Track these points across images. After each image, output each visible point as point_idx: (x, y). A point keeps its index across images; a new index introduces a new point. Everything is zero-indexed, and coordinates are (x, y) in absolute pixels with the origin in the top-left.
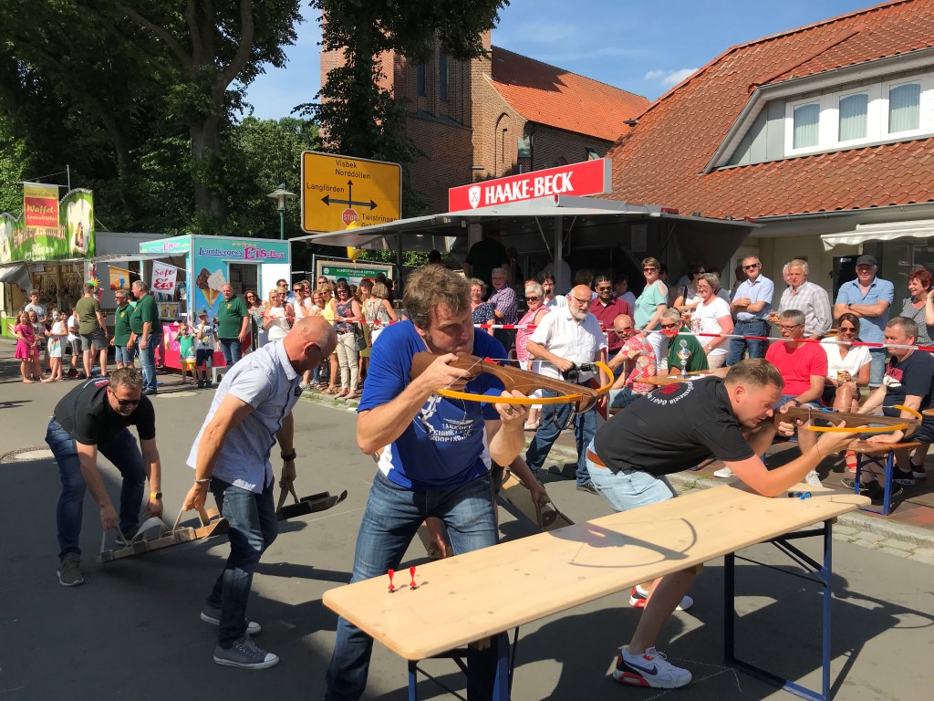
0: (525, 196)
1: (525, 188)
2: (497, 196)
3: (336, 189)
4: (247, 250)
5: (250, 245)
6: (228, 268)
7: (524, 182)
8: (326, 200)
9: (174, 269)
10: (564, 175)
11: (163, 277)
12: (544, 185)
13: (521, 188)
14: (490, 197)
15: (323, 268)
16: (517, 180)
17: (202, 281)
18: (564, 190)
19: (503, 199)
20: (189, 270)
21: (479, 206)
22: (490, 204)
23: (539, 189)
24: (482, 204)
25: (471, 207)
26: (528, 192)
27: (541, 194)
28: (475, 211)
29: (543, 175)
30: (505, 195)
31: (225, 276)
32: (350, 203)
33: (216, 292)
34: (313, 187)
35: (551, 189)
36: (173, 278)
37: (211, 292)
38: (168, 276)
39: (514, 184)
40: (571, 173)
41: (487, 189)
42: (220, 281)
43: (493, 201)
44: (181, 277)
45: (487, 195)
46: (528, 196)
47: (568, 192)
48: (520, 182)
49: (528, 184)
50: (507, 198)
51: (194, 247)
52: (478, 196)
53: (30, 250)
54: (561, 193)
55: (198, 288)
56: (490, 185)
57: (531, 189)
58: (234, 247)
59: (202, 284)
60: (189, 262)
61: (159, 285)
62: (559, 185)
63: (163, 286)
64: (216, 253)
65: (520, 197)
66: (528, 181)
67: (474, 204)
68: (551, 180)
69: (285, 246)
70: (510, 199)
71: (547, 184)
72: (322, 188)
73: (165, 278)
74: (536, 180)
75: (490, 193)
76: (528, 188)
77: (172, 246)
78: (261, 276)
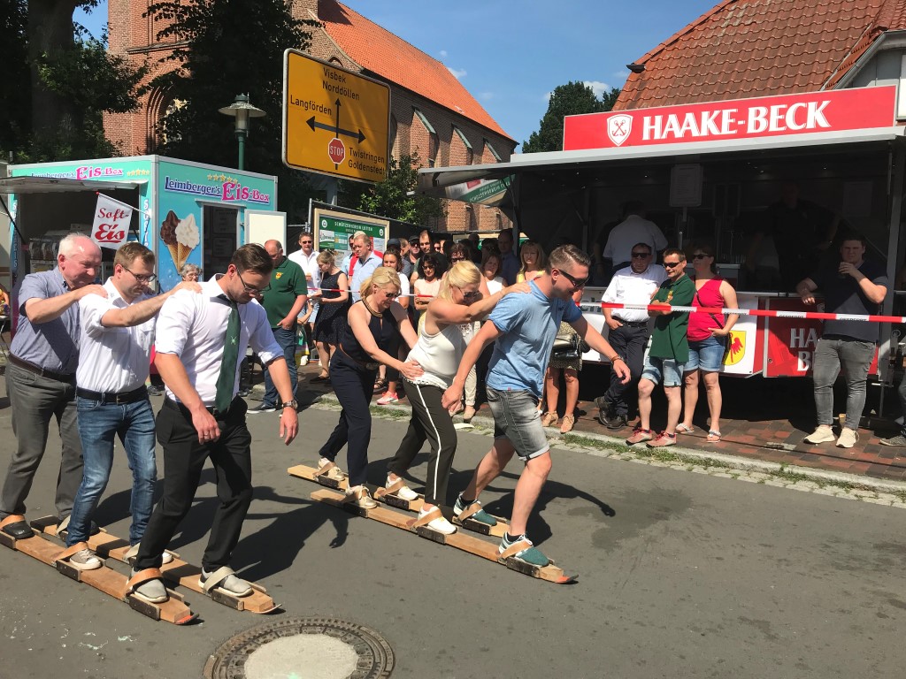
0: (725, 130)
1: (726, 120)
2: (667, 129)
3: (324, 110)
4: (225, 186)
5: (230, 179)
6: (202, 209)
7: (726, 113)
8: (312, 123)
9: (126, 208)
10: (812, 105)
11: (110, 221)
12: (768, 117)
13: (718, 121)
14: (652, 132)
15: (321, 218)
16: (711, 109)
17: (168, 230)
18: (810, 125)
19: (679, 134)
20: (148, 208)
21: (627, 143)
22: (652, 141)
23: (757, 124)
24: (635, 138)
25: (610, 144)
26: (732, 127)
27: (762, 129)
28: (619, 151)
29: (768, 104)
30: (685, 128)
31: (198, 224)
32: (338, 131)
33: (186, 249)
34: (298, 103)
35: (781, 123)
36: (124, 224)
37: (180, 249)
38: (119, 221)
39: (705, 114)
40: (825, 103)
41: (647, 120)
42: (192, 231)
43: (657, 136)
45: (647, 127)
46: (734, 132)
48: (716, 113)
49: (732, 116)
50: (688, 133)
51: (158, 175)
52: (627, 127)
54: (803, 129)
55: (162, 243)
56: (652, 114)
57: (740, 123)
58: (212, 179)
59: (167, 235)
61: (103, 235)
62: (801, 116)
63: (109, 236)
64: (188, 188)
65: (715, 132)
66: (735, 110)
67: (619, 140)
68: (782, 112)
69: (268, 185)
70: (695, 133)
71: (775, 116)
72: (308, 105)
73: (113, 224)
74: (752, 111)
75: (652, 125)
76: (732, 121)
77: (100, 173)
78: (242, 226)
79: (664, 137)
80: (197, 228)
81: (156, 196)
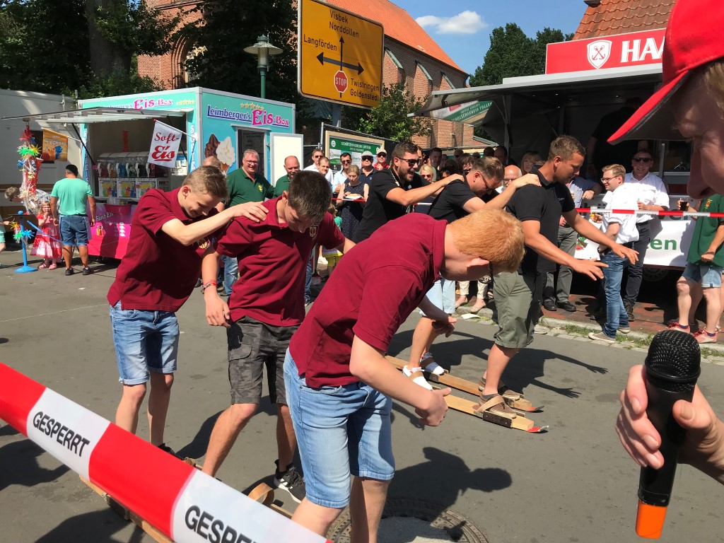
3: (331, 47)
4: (254, 113)
5: (258, 107)
8: (321, 58)
9: (177, 132)
11: (164, 143)
17: (211, 150)
20: (193, 134)
21: (605, 66)
22: (630, 63)
24: (614, 60)
32: (341, 64)
34: (310, 41)
38: (171, 143)
42: (229, 151)
45: (625, 50)
51: (200, 103)
52: (606, 52)
58: (243, 108)
61: (158, 155)
63: (163, 156)
64: (225, 115)
67: (598, 63)
73: (166, 145)
77: (153, 104)
78: (268, 147)
79: (642, 58)
80: (233, 149)
81: (200, 122)
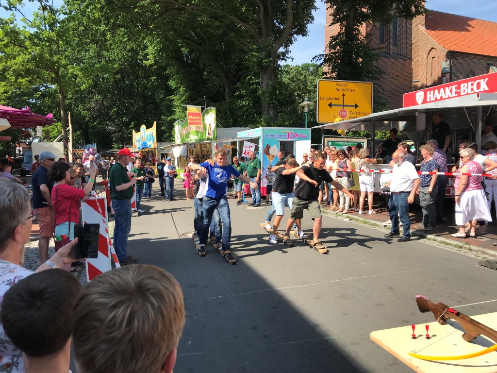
0: (454, 95)
1: (454, 90)
2: (435, 96)
3: (336, 99)
4: (288, 134)
5: (290, 131)
6: (279, 143)
7: (454, 87)
10: (482, 81)
11: (248, 149)
12: (467, 87)
13: (451, 91)
14: (430, 97)
16: (448, 86)
18: (482, 89)
19: (439, 98)
20: (260, 145)
23: (464, 90)
25: (417, 104)
26: (456, 93)
27: (466, 93)
28: (420, 106)
29: (467, 82)
30: (440, 95)
31: (278, 148)
32: (343, 106)
33: (273, 156)
34: (323, 99)
35: (472, 89)
37: (271, 156)
39: (447, 88)
40: (486, 79)
41: (428, 93)
42: (275, 151)
43: (432, 99)
44: (257, 149)
45: (428, 96)
46: (457, 95)
47: (485, 91)
48: (450, 87)
49: (456, 88)
50: (441, 97)
51: (263, 133)
52: (422, 97)
53: (188, 137)
54: (480, 92)
55: (265, 154)
56: (430, 90)
57: (459, 91)
58: (282, 133)
59: (266, 152)
60: (260, 142)
62: (478, 86)
64: (274, 136)
65: (450, 96)
66: (456, 86)
67: (420, 102)
68: (472, 85)
70: (444, 97)
71: (470, 87)
72: (328, 99)
74: (462, 85)
75: (430, 95)
76: (456, 90)
78: (296, 147)
79: (434, 99)
80: (277, 149)
81: (263, 140)
